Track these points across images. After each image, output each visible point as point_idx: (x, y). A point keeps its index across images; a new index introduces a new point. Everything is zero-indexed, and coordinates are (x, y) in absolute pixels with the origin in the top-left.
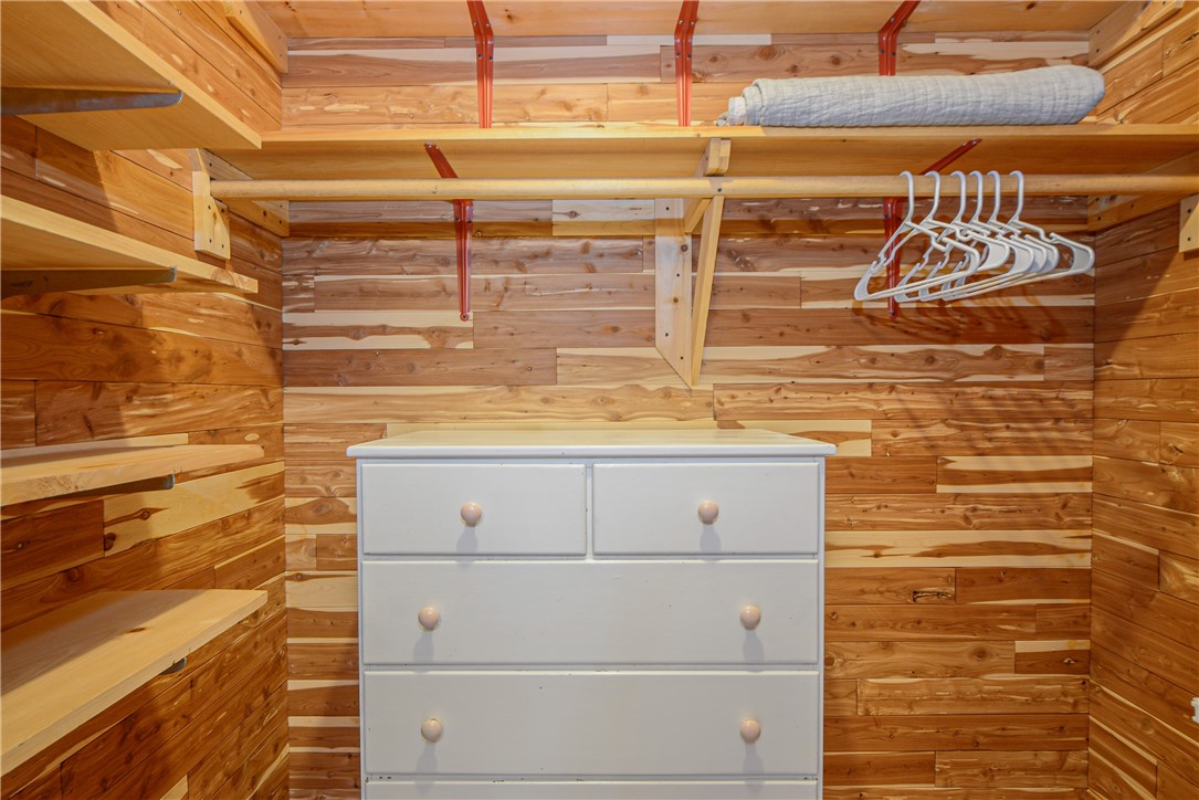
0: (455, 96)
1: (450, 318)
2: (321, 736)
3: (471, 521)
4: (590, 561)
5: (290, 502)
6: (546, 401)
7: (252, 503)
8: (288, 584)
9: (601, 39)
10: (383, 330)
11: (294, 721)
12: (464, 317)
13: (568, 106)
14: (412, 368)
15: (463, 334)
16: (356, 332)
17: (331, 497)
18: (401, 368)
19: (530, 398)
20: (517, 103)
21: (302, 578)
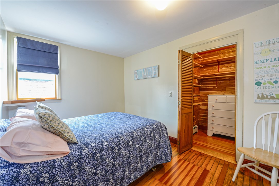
0: (216, 67)
1: (215, 85)
2: (203, 116)
3: (216, 100)
4: (226, 103)
5: (200, 100)
6: (225, 92)
7: (198, 100)
8: (200, 106)
9: (231, 60)
10: (209, 87)
11: (200, 117)
12: (216, 85)
13: (227, 66)
14: (211, 90)
15: (216, 87)
16: (206, 87)
17: (204, 100)
18: (210, 90)
19: (223, 92)
20: (222, 67)
21: (201, 106)
